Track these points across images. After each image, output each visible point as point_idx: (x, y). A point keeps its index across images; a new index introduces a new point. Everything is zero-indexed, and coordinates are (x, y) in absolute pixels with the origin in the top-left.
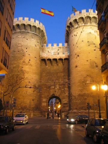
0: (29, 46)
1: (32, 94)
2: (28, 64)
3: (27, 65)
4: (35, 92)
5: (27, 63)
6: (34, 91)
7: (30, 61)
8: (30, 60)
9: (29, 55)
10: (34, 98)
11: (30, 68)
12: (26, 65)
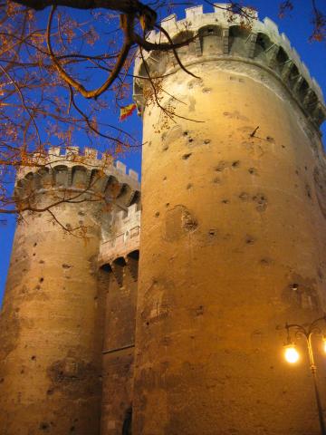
0: (44, 235)
1: (43, 401)
2: (34, 294)
3: (30, 297)
4: (58, 394)
5: (31, 292)
6: (49, 392)
7: (41, 285)
8: (42, 280)
9: (42, 262)
10: (51, 416)
11: (42, 306)
12: (27, 300)
